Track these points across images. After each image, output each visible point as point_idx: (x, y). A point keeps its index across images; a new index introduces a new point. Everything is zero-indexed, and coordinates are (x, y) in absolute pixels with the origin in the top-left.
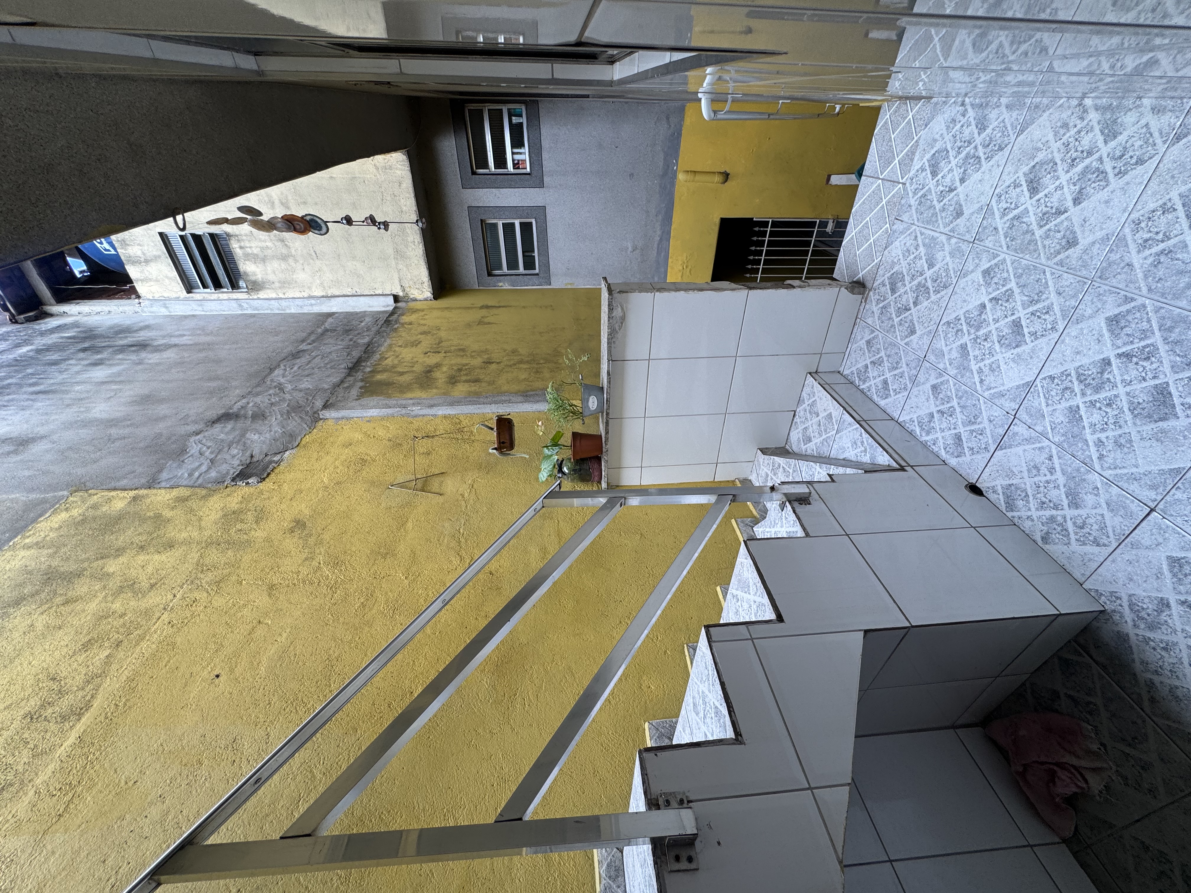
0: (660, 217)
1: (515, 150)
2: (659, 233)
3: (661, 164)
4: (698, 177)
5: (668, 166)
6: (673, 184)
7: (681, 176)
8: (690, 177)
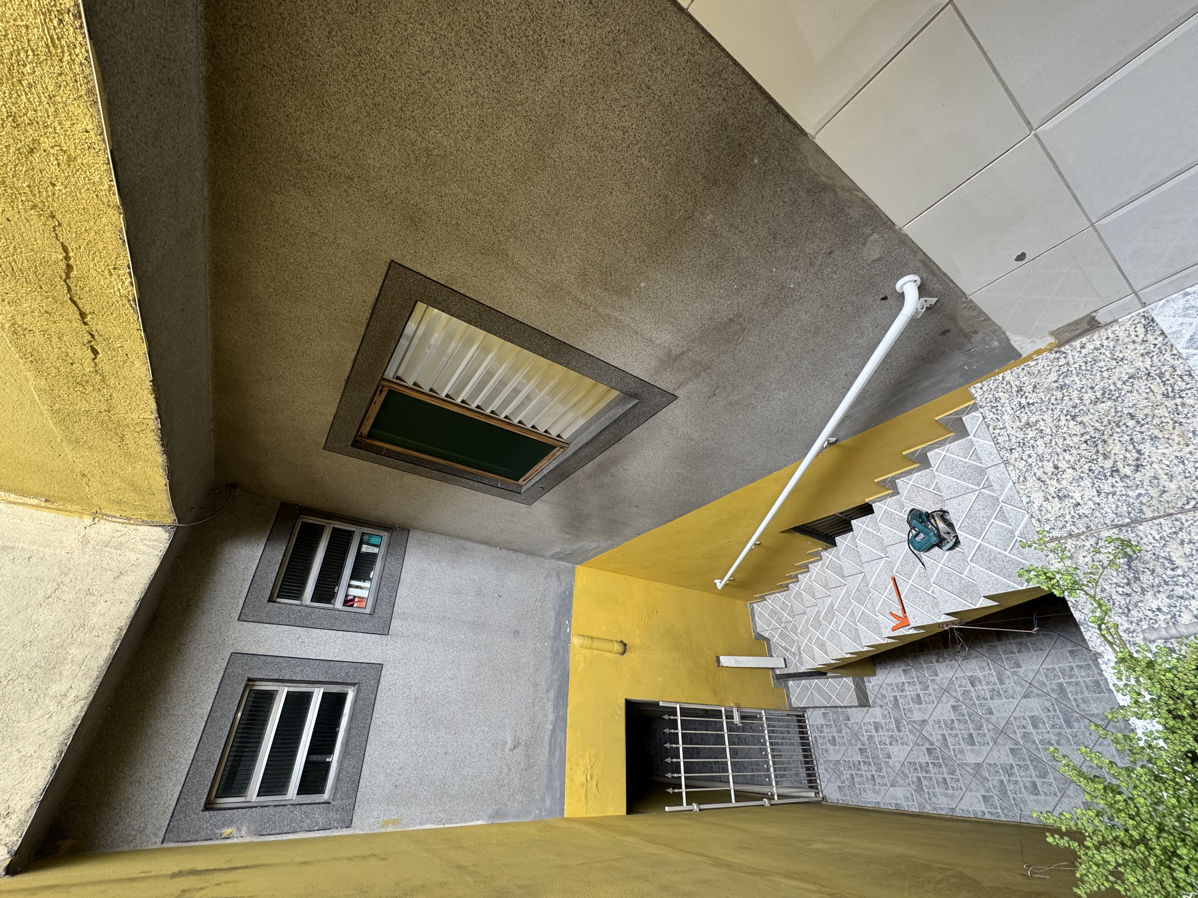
0: (552, 694)
1: (354, 583)
2: (551, 717)
3: (552, 624)
4: (596, 644)
5: (560, 627)
6: (567, 651)
7: (576, 641)
8: (587, 642)
